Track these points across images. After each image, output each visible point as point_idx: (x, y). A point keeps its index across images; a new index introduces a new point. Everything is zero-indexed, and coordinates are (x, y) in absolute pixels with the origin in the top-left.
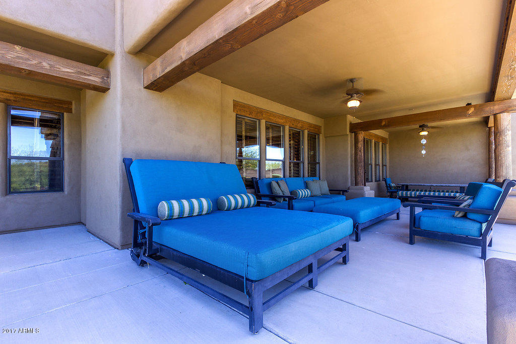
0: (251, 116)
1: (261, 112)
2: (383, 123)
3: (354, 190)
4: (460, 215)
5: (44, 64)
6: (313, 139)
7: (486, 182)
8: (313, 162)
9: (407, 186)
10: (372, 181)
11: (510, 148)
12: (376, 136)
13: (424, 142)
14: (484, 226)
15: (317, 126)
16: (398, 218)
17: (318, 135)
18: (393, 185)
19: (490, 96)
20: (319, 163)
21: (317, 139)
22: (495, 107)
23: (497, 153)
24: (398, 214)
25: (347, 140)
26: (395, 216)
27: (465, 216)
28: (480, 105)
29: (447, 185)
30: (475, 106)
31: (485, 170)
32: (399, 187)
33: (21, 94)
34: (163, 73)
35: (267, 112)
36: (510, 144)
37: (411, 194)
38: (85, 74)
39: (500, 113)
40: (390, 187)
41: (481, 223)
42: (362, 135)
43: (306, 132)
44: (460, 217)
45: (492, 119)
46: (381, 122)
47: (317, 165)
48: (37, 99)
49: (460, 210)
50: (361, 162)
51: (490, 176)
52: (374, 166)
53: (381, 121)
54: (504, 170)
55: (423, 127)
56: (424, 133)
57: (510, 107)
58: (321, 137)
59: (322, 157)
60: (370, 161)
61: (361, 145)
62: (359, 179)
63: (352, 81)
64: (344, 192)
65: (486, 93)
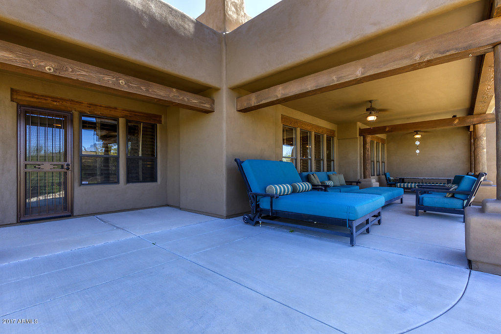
0: (290, 125)
1: (297, 121)
2: (387, 129)
3: (363, 181)
4: (450, 196)
5: (185, 99)
6: (329, 140)
7: (467, 174)
8: (329, 160)
9: (403, 179)
10: (374, 175)
11: (485, 150)
12: (378, 138)
13: (418, 143)
14: (465, 202)
15: (333, 130)
16: (402, 202)
17: (333, 137)
18: (392, 178)
19: (470, 111)
20: (333, 161)
21: (332, 141)
22: (475, 120)
23: (476, 154)
24: (402, 200)
25: (357, 142)
26: (399, 201)
27: (453, 196)
28: (463, 118)
29: (437, 178)
30: (459, 118)
31: (468, 166)
32: (397, 180)
33: (134, 112)
34: (258, 104)
35: (301, 122)
36: (485, 147)
37: (407, 185)
38: (203, 103)
39: (478, 124)
40: (390, 180)
41: (464, 201)
42: (369, 139)
43: (325, 136)
44: (451, 197)
45: (472, 127)
46: (386, 129)
47: (332, 162)
48: (142, 115)
49: (450, 193)
50: (368, 160)
51: (471, 171)
52: (375, 163)
53: (385, 127)
54: (481, 167)
55: (417, 133)
56: (418, 136)
57: (485, 120)
58: (335, 139)
59: (335, 155)
60: (372, 158)
61: (368, 146)
62: (367, 173)
63: (370, 101)
64: (358, 183)
65: (468, 108)
